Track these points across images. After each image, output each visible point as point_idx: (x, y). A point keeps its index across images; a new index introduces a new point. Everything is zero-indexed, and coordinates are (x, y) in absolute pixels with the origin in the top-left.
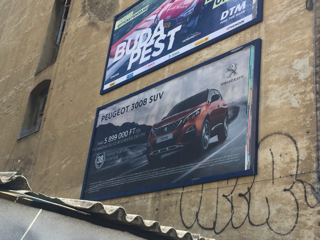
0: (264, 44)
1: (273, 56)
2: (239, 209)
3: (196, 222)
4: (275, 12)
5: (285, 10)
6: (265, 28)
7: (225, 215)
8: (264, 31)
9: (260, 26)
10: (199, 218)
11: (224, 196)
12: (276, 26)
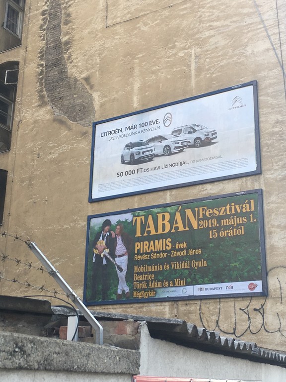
0: (264, 193)
1: (273, 205)
2: (254, 320)
3: (217, 327)
4: (272, 169)
5: (280, 170)
6: (264, 180)
7: (244, 323)
8: (263, 182)
9: (259, 177)
10: (219, 324)
11: (240, 309)
12: (274, 181)
